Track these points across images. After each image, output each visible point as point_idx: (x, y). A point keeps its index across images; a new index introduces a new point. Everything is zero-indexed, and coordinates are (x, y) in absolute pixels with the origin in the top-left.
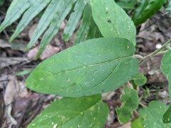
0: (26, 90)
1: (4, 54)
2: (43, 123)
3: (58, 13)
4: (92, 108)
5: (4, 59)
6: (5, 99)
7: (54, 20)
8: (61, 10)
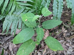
0: (15, 45)
1: (5, 37)
2: (20, 51)
3: (15, 24)
4: (31, 44)
5: (6, 38)
6: (10, 50)
7: (15, 26)
8: (16, 23)
